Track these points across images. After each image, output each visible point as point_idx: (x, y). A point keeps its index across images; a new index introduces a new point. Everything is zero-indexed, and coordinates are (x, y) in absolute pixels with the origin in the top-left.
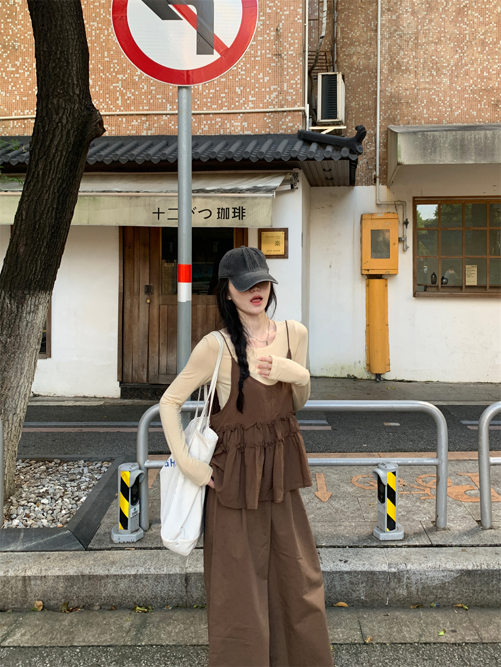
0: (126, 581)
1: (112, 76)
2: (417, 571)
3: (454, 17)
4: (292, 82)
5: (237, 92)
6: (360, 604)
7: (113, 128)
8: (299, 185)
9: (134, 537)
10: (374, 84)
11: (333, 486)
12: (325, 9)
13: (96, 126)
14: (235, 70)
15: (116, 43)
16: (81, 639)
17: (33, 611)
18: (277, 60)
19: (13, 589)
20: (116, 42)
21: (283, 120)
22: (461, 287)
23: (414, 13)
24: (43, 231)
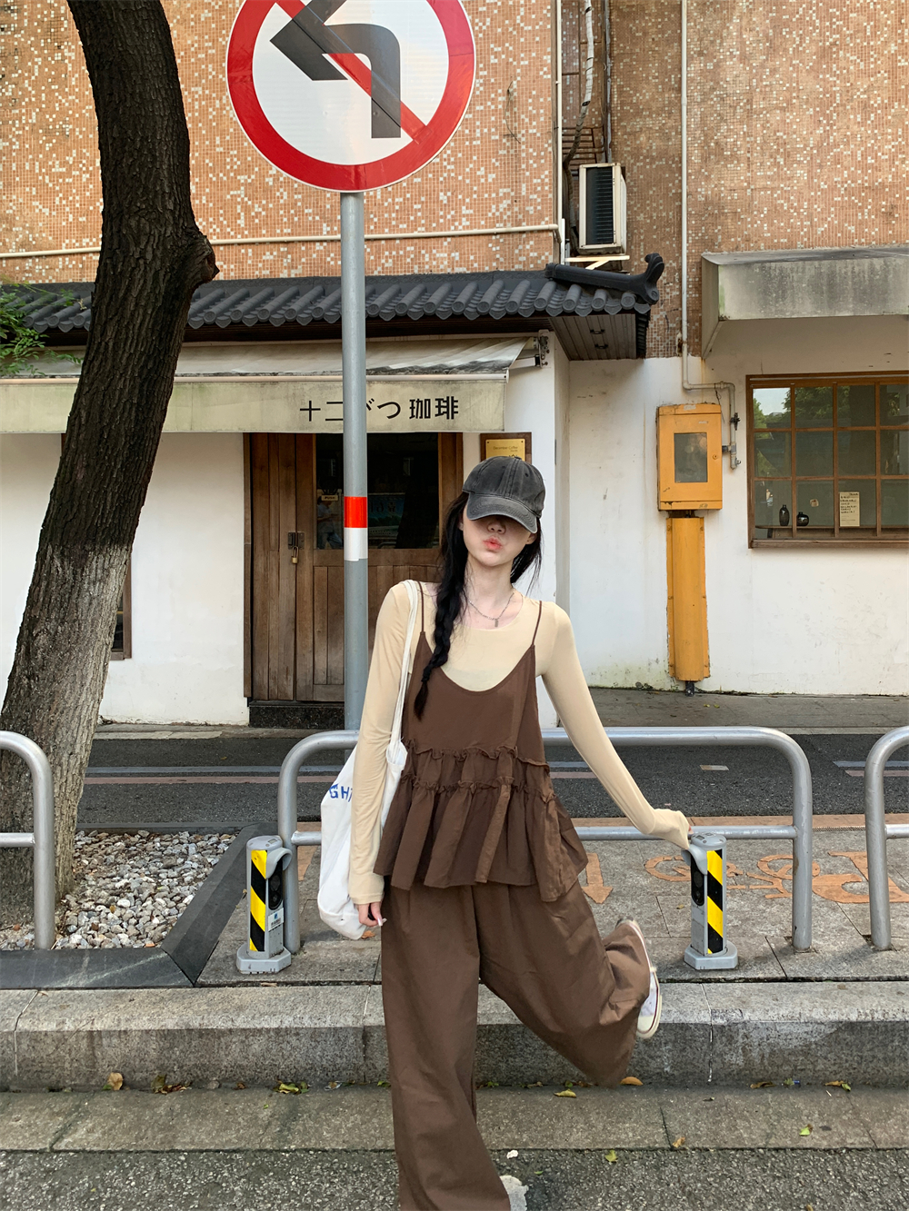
0: (263, 1039)
1: (228, 179)
2: (762, 1024)
3: (814, 63)
4: (535, 181)
5: (442, 201)
6: (663, 1080)
7: (232, 266)
8: (550, 359)
9: (274, 964)
10: (677, 181)
11: (614, 875)
12: (591, 54)
13: (202, 263)
14: (438, 164)
15: (235, 122)
16: (188, 1139)
17: (107, 1090)
18: (508, 144)
19: (73, 1053)
20: (234, 119)
21: (521, 247)
22: (832, 531)
23: (744, 58)
24: (116, 445)
